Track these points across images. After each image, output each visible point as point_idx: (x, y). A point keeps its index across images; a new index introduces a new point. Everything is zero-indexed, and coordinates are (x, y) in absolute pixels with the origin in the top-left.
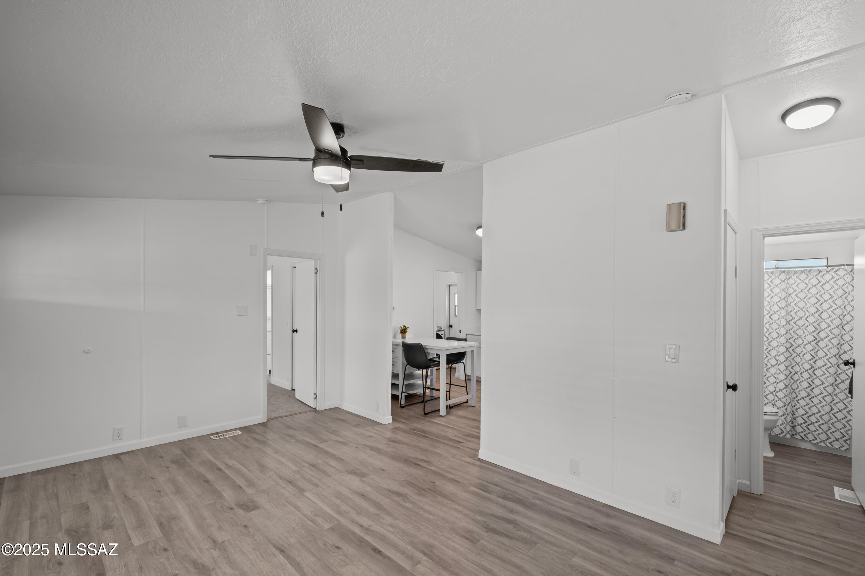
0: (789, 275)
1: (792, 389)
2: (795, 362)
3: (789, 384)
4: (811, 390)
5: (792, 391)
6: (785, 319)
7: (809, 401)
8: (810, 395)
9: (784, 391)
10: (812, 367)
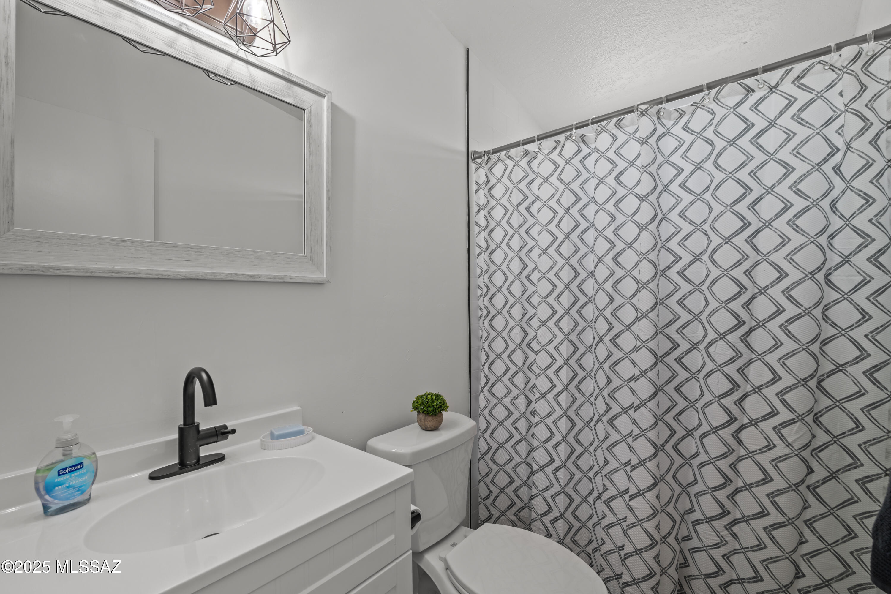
0: (663, 125)
1: (680, 485)
2: (686, 399)
3: (668, 471)
4: (732, 496)
5: (678, 490)
6: (651, 262)
7: (726, 532)
8: (729, 513)
9: (651, 496)
10: (732, 420)
